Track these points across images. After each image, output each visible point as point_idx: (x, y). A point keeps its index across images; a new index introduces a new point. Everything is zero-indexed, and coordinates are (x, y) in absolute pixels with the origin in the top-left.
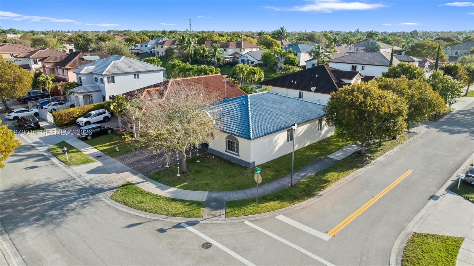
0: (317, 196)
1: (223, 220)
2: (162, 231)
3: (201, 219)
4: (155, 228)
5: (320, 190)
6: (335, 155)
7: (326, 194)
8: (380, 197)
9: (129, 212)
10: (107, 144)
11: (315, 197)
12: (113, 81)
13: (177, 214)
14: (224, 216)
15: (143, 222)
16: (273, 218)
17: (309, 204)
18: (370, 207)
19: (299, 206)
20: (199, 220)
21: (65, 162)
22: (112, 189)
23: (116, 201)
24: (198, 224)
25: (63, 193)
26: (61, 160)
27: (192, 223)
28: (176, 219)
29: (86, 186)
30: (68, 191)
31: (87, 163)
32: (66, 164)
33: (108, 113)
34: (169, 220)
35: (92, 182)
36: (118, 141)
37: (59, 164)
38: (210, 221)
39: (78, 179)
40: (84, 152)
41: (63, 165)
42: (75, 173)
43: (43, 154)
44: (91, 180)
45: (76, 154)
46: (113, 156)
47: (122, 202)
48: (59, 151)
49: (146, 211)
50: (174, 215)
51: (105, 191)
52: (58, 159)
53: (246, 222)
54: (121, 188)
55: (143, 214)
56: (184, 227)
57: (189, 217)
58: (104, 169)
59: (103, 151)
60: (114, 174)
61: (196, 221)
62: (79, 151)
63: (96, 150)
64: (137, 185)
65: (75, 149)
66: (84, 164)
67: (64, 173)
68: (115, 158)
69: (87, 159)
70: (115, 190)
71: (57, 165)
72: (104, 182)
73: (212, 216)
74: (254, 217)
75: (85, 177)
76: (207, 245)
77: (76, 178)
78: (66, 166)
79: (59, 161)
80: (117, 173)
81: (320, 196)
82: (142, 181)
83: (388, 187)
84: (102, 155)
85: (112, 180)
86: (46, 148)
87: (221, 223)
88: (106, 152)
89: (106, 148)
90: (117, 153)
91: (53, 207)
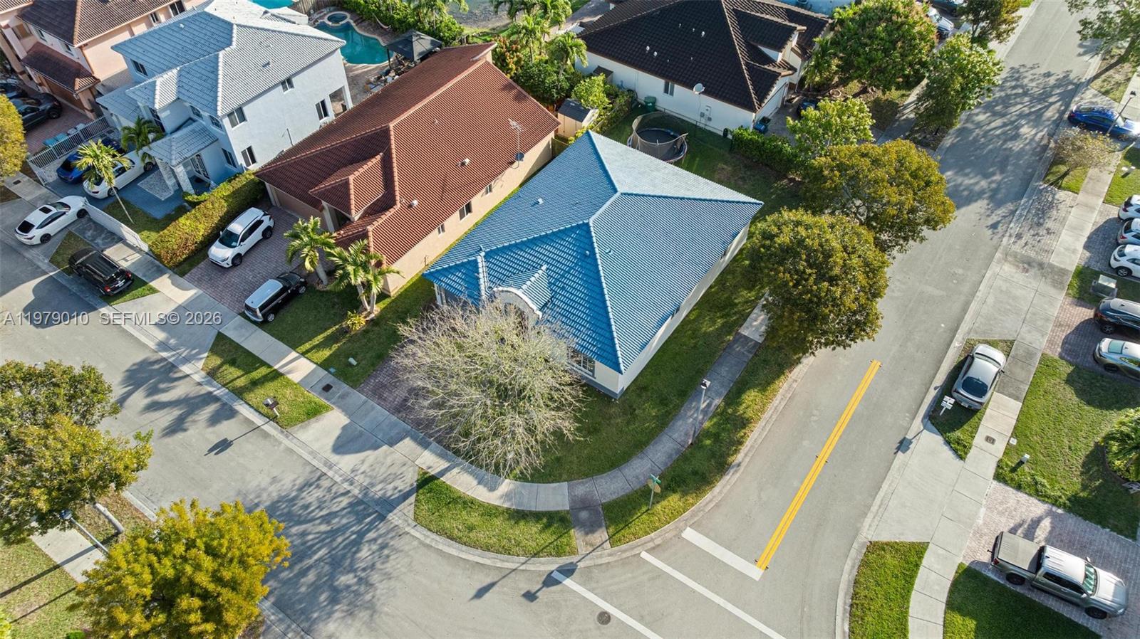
0: (733, 467)
1: (610, 555)
2: (530, 596)
3: (578, 558)
4: (520, 590)
5: (737, 451)
6: (751, 325)
7: (747, 459)
8: (825, 459)
9: (464, 557)
10: (320, 338)
11: (732, 471)
12: (243, 118)
13: (539, 552)
14: (607, 545)
15: (496, 580)
16: (678, 536)
17: (725, 491)
18: (813, 489)
19: (711, 501)
20: (575, 561)
21: (274, 419)
22: (405, 497)
23: (429, 530)
24: (577, 570)
25: (328, 523)
26: (260, 410)
27: (568, 571)
28: (540, 563)
29: (356, 491)
30: (333, 515)
31: (319, 417)
32: (277, 423)
33: (266, 218)
34: (531, 568)
35: (360, 479)
36: (337, 327)
37: (266, 428)
38: (591, 559)
39: (330, 474)
40: (290, 376)
41: (275, 429)
42: (312, 453)
43: (211, 393)
44: (354, 473)
45: (276, 383)
46: (354, 384)
47: (442, 532)
48: (236, 376)
49: (489, 550)
50: (536, 555)
51: (398, 505)
52: (252, 407)
53: (644, 555)
54: (421, 491)
55: (488, 559)
56: (561, 583)
57: (559, 555)
58: (361, 434)
59: (325, 365)
60: (385, 447)
61: (572, 563)
62: (275, 370)
63: (308, 361)
64: (442, 479)
65: (263, 364)
66: (313, 420)
67: (295, 457)
68: (361, 392)
69: (310, 402)
70: (412, 499)
71: (263, 430)
72: (381, 478)
73: (591, 549)
74: (652, 540)
75: (340, 466)
76: (604, 618)
77: (325, 470)
78: (283, 432)
79: (257, 414)
80: (391, 444)
81: (739, 465)
82: (446, 465)
83: (839, 424)
84: (330, 379)
85: (392, 470)
86: (200, 364)
87: (609, 563)
88: (332, 370)
89: (326, 353)
90: (356, 370)
91: (337, 563)
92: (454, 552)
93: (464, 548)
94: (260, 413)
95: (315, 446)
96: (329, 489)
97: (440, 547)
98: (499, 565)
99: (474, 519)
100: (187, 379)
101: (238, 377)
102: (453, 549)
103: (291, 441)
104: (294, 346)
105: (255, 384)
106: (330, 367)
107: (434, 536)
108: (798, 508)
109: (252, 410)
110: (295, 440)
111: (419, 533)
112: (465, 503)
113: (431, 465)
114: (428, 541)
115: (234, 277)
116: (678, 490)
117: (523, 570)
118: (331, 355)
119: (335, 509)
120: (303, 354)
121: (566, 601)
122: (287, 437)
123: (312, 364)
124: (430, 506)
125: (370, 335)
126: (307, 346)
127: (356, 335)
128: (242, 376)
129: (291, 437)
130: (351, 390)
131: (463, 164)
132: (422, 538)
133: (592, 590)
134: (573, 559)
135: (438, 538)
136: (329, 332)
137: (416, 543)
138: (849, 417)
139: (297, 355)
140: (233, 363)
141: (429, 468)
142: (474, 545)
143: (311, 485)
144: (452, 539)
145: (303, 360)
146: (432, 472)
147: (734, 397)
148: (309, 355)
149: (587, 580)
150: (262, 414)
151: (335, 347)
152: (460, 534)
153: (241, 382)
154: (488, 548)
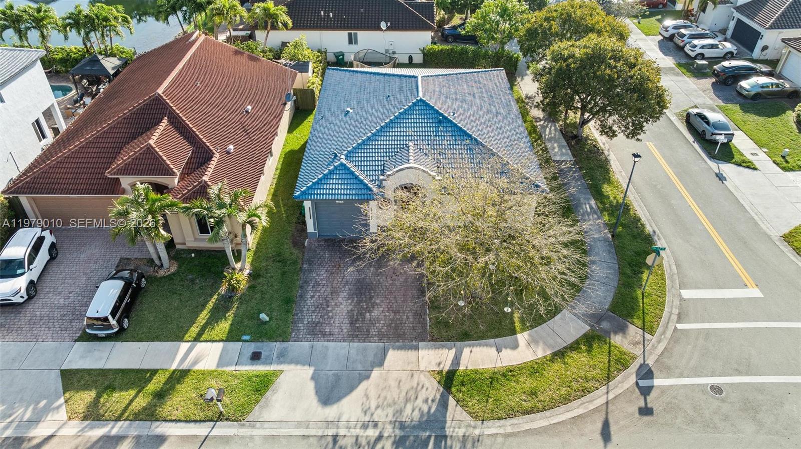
0: (653, 236)
1: (659, 342)
4: (633, 415)
5: (642, 225)
8: (696, 205)
10: (204, 316)
13: (609, 375)
14: (648, 336)
15: (603, 420)
16: (683, 300)
17: (669, 255)
20: (642, 363)
21: (220, 417)
22: (443, 404)
23: (499, 419)
24: (652, 369)
26: (193, 418)
27: (646, 373)
28: (620, 383)
29: (388, 430)
31: (273, 387)
32: (227, 420)
33: (46, 234)
34: (619, 391)
35: (380, 416)
36: (216, 297)
37: (216, 432)
38: (651, 354)
39: (342, 432)
40: (199, 367)
41: (230, 427)
42: (299, 425)
43: (104, 436)
44: (369, 414)
45: (188, 382)
46: (284, 337)
47: (512, 413)
48: (127, 402)
49: (570, 401)
50: (609, 379)
51: (445, 417)
52: (180, 421)
53: (679, 326)
54: (453, 390)
55: (577, 409)
56: (653, 387)
57: (626, 367)
58: (338, 378)
59: (233, 336)
60: (376, 373)
61: (641, 366)
62: (174, 371)
63: (209, 344)
64: (462, 368)
65: (154, 372)
66: (268, 394)
67: (284, 441)
68: (298, 340)
69: (250, 379)
70: (452, 402)
71: (215, 437)
72: (402, 400)
73: (642, 347)
74: (671, 314)
75: (345, 418)
76: (717, 390)
77: (331, 432)
78: (244, 425)
79: (192, 425)
81: (654, 232)
82: (453, 352)
83: (675, 182)
84: (252, 348)
85: (405, 387)
86: (62, 415)
87: (665, 348)
88: (247, 338)
89: (224, 326)
90: (274, 324)
92: (544, 423)
93: (547, 413)
94: (195, 422)
95: (298, 416)
97: (526, 427)
98: (591, 407)
99: (528, 384)
100: (53, 441)
101: (131, 401)
102: (539, 421)
103: (262, 428)
104: (180, 338)
105: (161, 396)
106: (241, 337)
107: (509, 422)
108: (721, 240)
109: (182, 424)
110: (266, 425)
111: (492, 428)
112: (504, 375)
113: (438, 361)
114: (509, 430)
115: (38, 308)
116: (643, 270)
117: (616, 398)
118: (231, 325)
120: (197, 339)
121: (675, 398)
122: (254, 427)
123: (215, 344)
124: (477, 398)
125: (259, 288)
126: (194, 331)
127: (243, 295)
128: (136, 396)
129: (258, 425)
130: (285, 345)
131: (247, 112)
132: (501, 431)
133: (681, 376)
134: (640, 361)
135: (514, 421)
136: (210, 305)
137: (500, 440)
138: (674, 176)
139: (190, 344)
141: (439, 364)
142: (553, 405)
144: (528, 413)
145: (200, 346)
146: (447, 367)
147: (599, 195)
148: (204, 337)
149: (669, 372)
150: (200, 421)
151: (230, 315)
152: (530, 405)
153: (141, 402)
154: (566, 400)
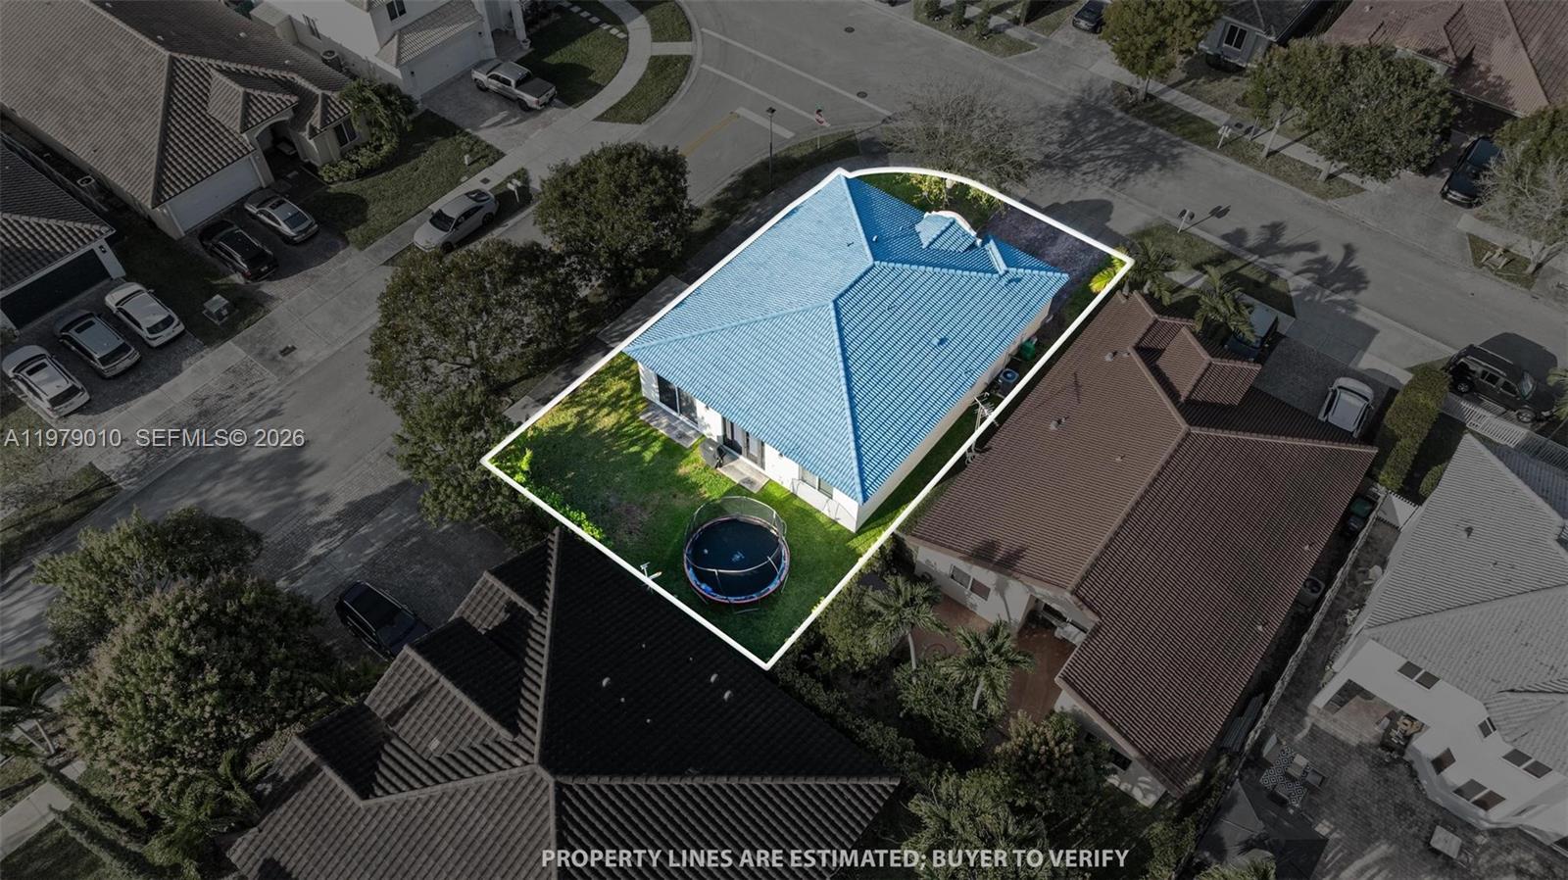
21: (1182, 233)
22: (1033, 169)
25: (1092, 156)
26: (1200, 240)
29: (1077, 175)
30: (1089, 160)
32: (1177, 229)
35: (1077, 183)
37: (1185, 225)
39: (1106, 188)
41: (1175, 224)
42: (1130, 203)
43: (1261, 257)
44: (1084, 187)
45: (1195, 261)
48: (1245, 270)
52: (1209, 243)
53: (829, 125)
57: (895, 128)
60: (1063, 202)
61: (885, 124)
73: (870, 130)
74: (820, 133)
76: (862, 95)
77: (1112, 190)
78: (1166, 221)
79: (1202, 237)
80: (1058, 204)
86: (1292, 285)
87: (857, 122)
91: (1075, 133)
94: (1199, 238)
95: (1130, 208)
96: (1101, 177)
100: (1295, 271)
101: (1241, 269)
103: (1155, 214)
105: (1218, 262)
109: (1208, 240)
110: (1150, 213)
119: (1092, 164)
128: (1237, 270)
140: (1257, 284)
143: (1120, 180)
150: (1196, 237)
153: (1235, 265)
